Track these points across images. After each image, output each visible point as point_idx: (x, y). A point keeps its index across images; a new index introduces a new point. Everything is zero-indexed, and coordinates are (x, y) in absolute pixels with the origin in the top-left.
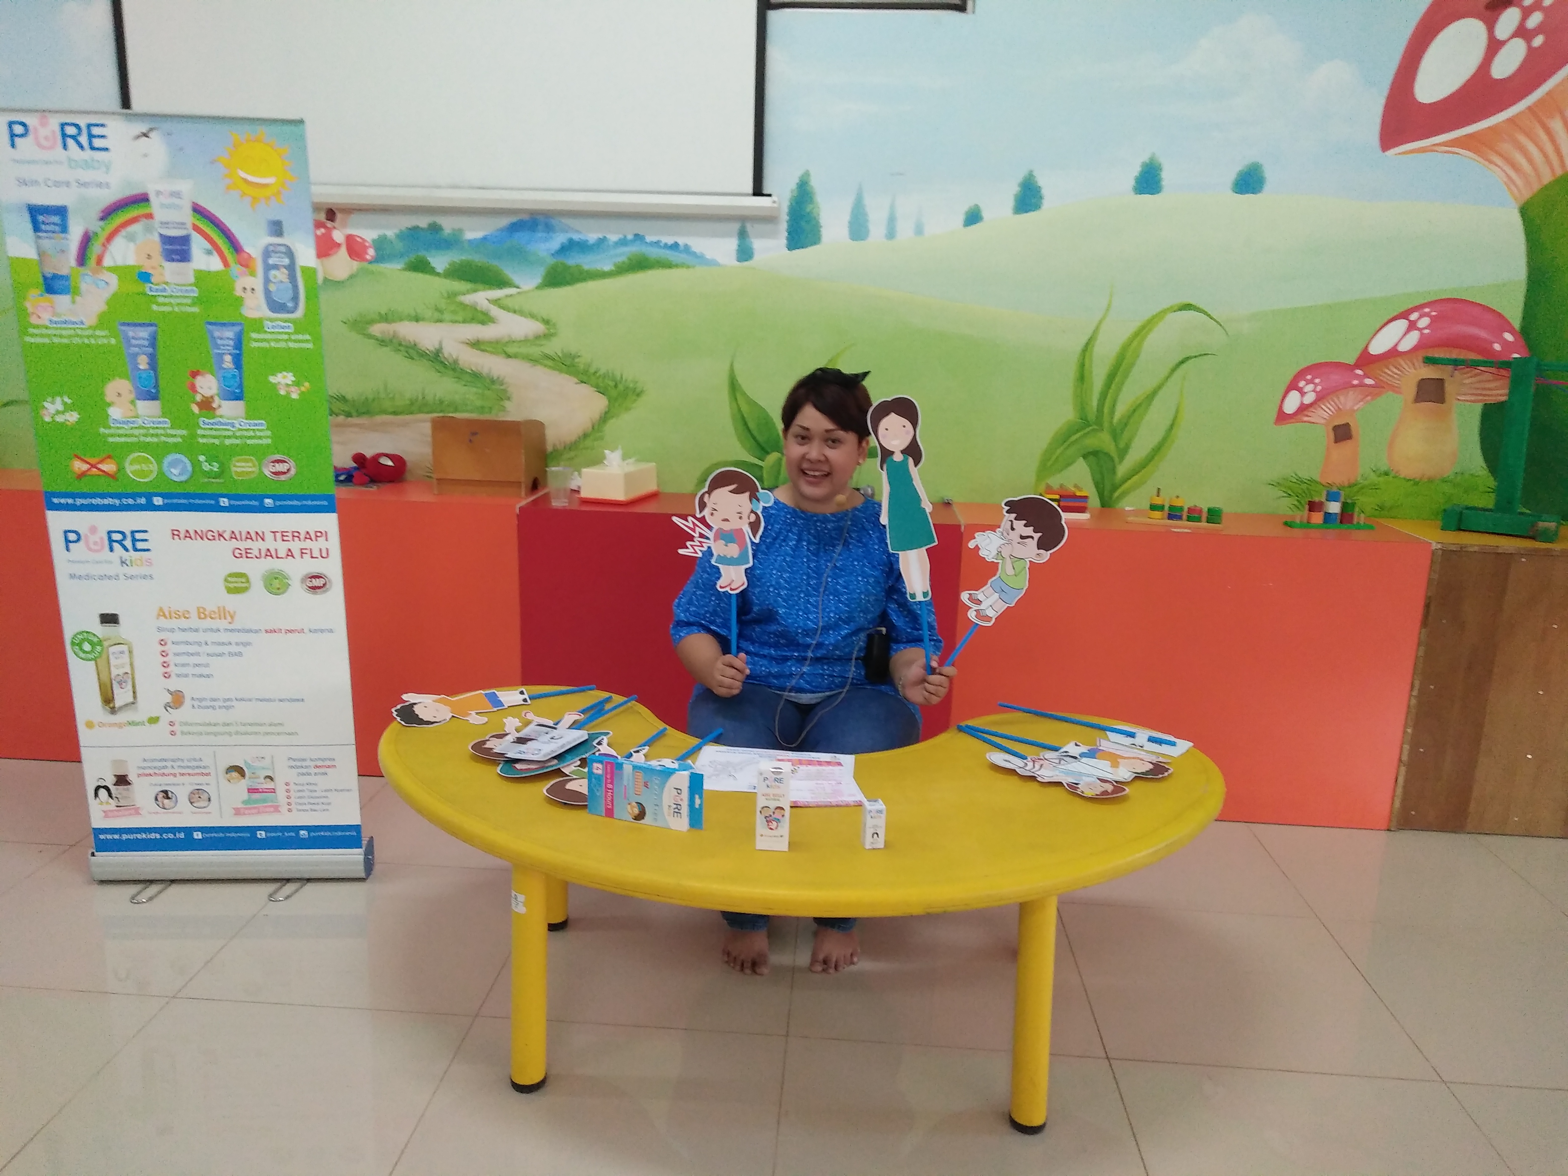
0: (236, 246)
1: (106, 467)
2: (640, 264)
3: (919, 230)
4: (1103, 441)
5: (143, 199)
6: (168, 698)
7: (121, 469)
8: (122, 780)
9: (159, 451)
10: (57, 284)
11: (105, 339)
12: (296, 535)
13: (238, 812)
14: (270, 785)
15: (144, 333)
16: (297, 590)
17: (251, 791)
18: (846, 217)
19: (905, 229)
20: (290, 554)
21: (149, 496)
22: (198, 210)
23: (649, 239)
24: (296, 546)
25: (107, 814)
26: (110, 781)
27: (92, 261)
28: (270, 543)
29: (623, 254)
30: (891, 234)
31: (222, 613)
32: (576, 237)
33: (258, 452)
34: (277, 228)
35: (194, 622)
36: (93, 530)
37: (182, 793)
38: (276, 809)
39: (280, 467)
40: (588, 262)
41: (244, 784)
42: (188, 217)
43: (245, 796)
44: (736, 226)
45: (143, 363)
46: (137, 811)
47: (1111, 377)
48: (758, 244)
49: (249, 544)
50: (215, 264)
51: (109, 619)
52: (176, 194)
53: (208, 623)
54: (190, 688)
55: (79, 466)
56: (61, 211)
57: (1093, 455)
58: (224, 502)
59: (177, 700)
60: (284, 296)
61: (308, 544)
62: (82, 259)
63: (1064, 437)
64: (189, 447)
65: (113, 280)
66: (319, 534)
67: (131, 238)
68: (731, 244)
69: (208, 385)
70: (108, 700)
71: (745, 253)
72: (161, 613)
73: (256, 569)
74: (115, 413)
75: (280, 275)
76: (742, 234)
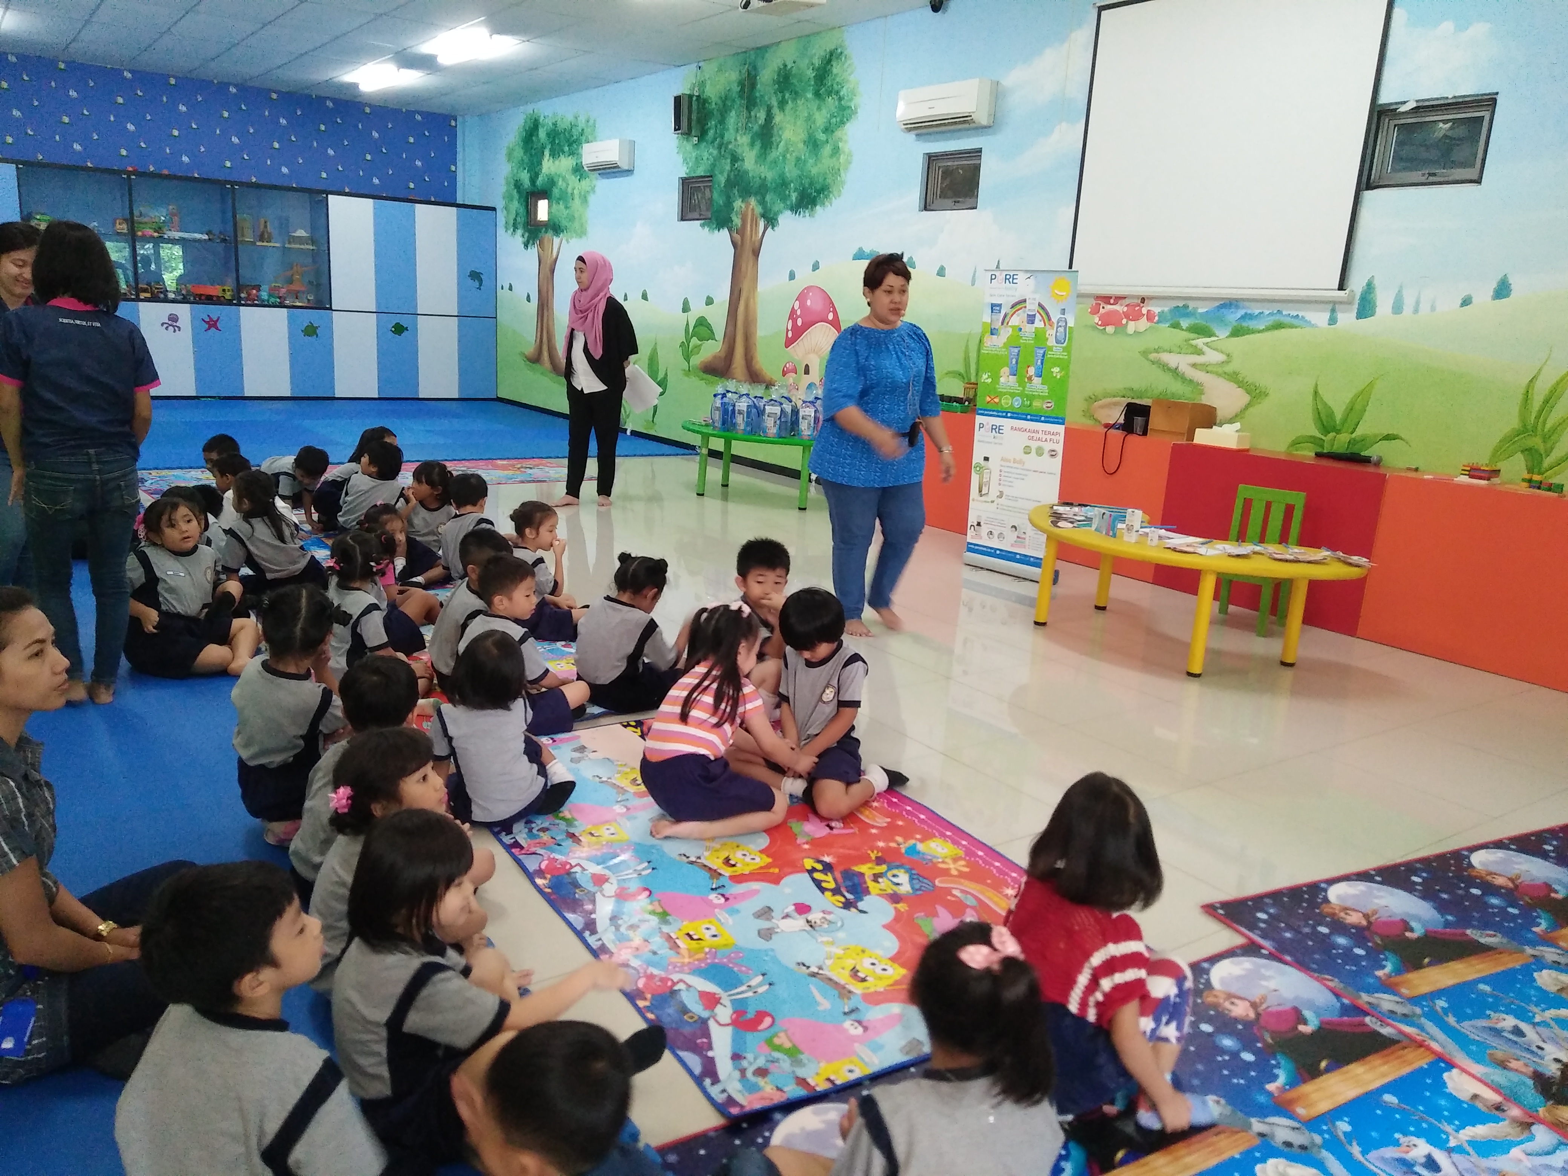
0: (1050, 319)
1: (996, 400)
2: (1278, 326)
3: (1433, 308)
4: (1536, 442)
5: (1025, 301)
6: (999, 494)
7: (1000, 400)
8: (979, 524)
9: (1013, 395)
10: (994, 332)
11: (1004, 352)
12: (1049, 433)
13: (1012, 545)
14: (1023, 536)
15: (1016, 350)
16: (1046, 455)
17: (1018, 537)
18: (1391, 302)
19: (1425, 307)
20: (1046, 440)
21: (1007, 413)
22: (1040, 305)
23: (1284, 313)
24: (1049, 437)
25: (972, 537)
26: (975, 524)
27: (1005, 324)
28: (1040, 435)
29: (1270, 321)
30: (1416, 311)
31: (1021, 462)
32: (1249, 312)
33: (1043, 398)
34: (1063, 311)
35: (1011, 464)
37: (996, 533)
38: (1025, 547)
39: (1049, 405)
40: (1252, 324)
41: (1016, 534)
42: (1036, 307)
43: (1015, 538)
44: (1330, 307)
45: (1014, 361)
46: (981, 538)
47: (1546, 402)
48: (1340, 316)
49: (1034, 434)
50: (1042, 325)
51: (986, 459)
52: (1034, 299)
53: (1016, 465)
54: (1007, 491)
55: (988, 399)
56: (1000, 305)
57: (1529, 451)
58: (1029, 417)
59: (1001, 496)
60: (1061, 338)
61: (1053, 437)
62: (1002, 324)
63: (1509, 439)
64: (1022, 395)
65: (1011, 330)
66: (1057, 434)
67: (1018, 315)
68: (1327, 316)
69: (1032, 371)
70: (980, 491)
71: (1333, 321)
72: (1002, 459)
73: (1034, 445)
74: (1002, 380)
75: (1061, 330)
76: (1333, 311)
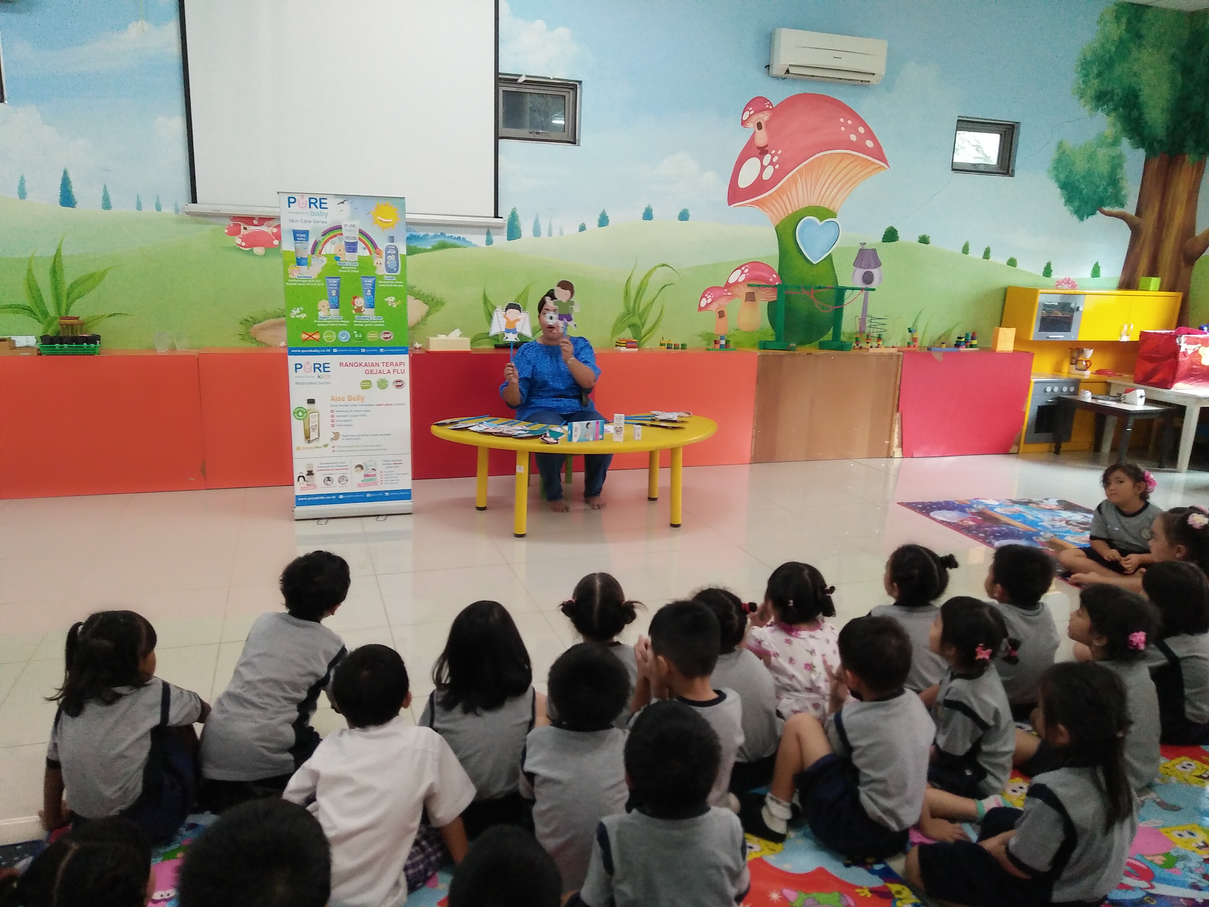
0: (375, 247)
1: (316, 336)
2: (443, 246)
4: (636, 320)
5: (340, 228)
6: (333, 436)
7: (321, 337)
8: (310, 473)
9: (337, 330)
10: (302, 261)
11: (321, 284)
12: (391, 364)
13: (359, 485)
14: (374, 473)
15: (335, 281)
16: (391, 387)
17: (366, 475)
18: (531, 227)
19: (556, 232)
20: (388, 372)
21: (332, 349)
22: (361, 232)
23: (447, 235)
24: (391, 368)
27: (317, 252)
28: (381, 367)
29: (436, 242)
30: (550, 235)
31: (359, 398)
32: (414, 234)
33: (378, 329)
34: (392, 239)
35: (346, 402)
36: (308, 363)
37: (335, 478)
38: (376, 484)
39: (387, 336)
40: (420, 245)
41: (363, 473)
42: (357, 235)
43: (363, 478)
44: (486, 230)
45: (334, 293)
46: (316, 487)
47: (638, 293)
48: (495, 238)
49: (372, 368)
50: (367, 253)
51: (311, 401)
52: (354, 226)
53: (352, 402)
54: (342, 431)
55: (305, 336)
56: (306, 232)
57: (632, 326)
58: (363, 350)
59: (336, 436)
60: (392, 266)
61: (396, 367)
62: (313, 252)
63: (621, 319)
64: (350, 328)
65: (325, 259)
66: (401, 363)
67: (333, 243)
68: (484, 238)
69: (360, 302)
70: (307, 437)
71: (489, 242)
72: (333, 399)
73: (374, 379)
74: (321, 314)
75: (392, 258)
76: (488, 233)
